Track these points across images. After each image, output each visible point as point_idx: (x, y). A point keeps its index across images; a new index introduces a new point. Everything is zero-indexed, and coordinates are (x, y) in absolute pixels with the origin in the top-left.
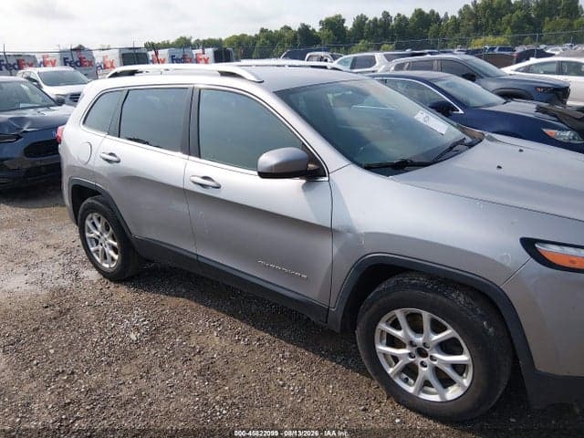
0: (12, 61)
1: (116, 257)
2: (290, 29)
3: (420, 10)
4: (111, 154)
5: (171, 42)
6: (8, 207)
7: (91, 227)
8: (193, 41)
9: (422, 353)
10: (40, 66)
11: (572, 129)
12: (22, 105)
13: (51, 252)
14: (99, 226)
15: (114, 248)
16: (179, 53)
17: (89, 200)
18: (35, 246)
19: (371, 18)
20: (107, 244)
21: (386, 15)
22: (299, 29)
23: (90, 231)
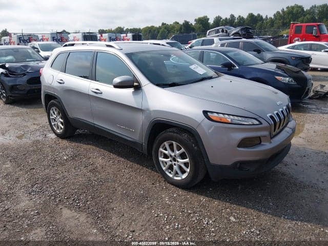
0: (26, 38)
1: (62, 127)
2: (178, 23)
3: (252, 14)
4: (61, 80)
5: (113, 30)
6: (18, 108)
7: (53, 114)
8: (125, 29)
9: (175, 160)
10: (40, 41)
11: (290, 76)
12: (27, 60)
13: (35, 127)
14: (56, 113)
15: (62, 123)
16: (113, 36)
17: (52, 101)
18: (29, 124)
19: (224, 18)
20: (59, 121)
21: (232, 16)
22: (183, 24)
23: (52, 116)
